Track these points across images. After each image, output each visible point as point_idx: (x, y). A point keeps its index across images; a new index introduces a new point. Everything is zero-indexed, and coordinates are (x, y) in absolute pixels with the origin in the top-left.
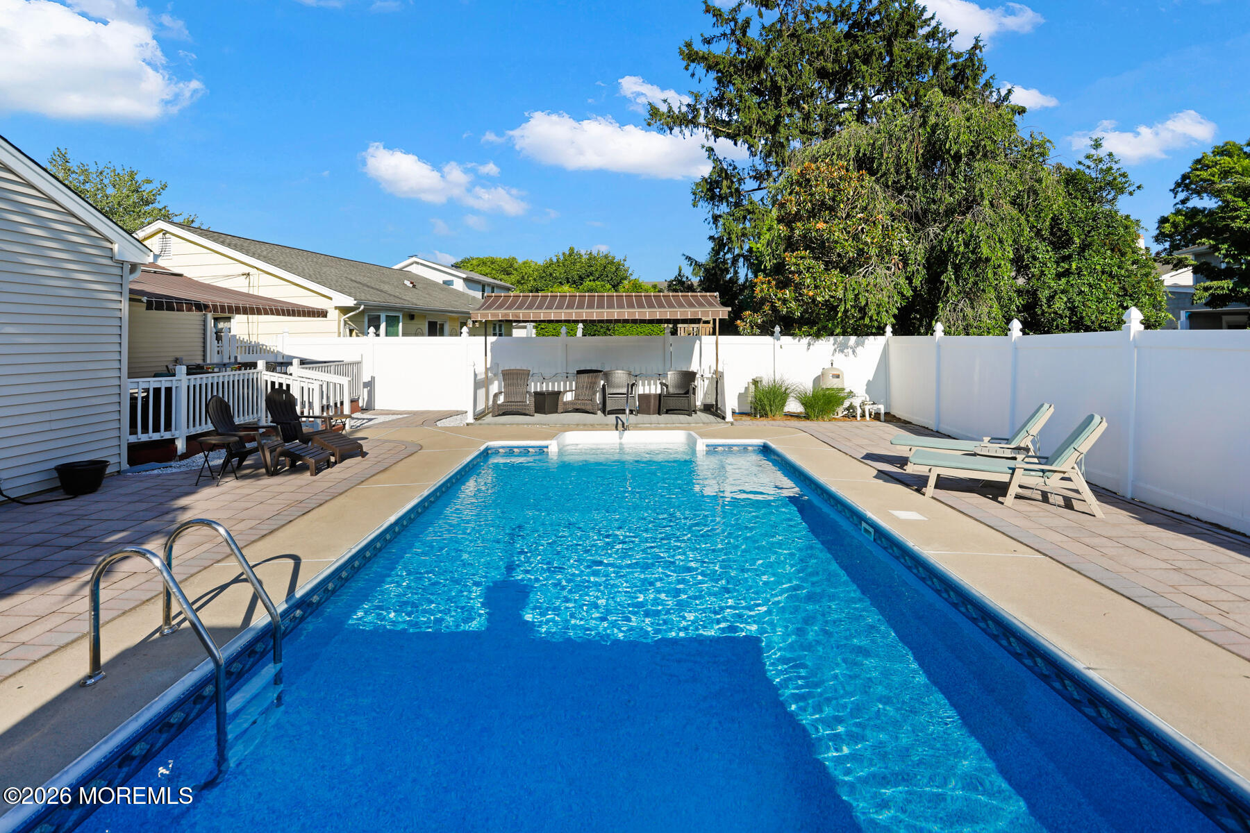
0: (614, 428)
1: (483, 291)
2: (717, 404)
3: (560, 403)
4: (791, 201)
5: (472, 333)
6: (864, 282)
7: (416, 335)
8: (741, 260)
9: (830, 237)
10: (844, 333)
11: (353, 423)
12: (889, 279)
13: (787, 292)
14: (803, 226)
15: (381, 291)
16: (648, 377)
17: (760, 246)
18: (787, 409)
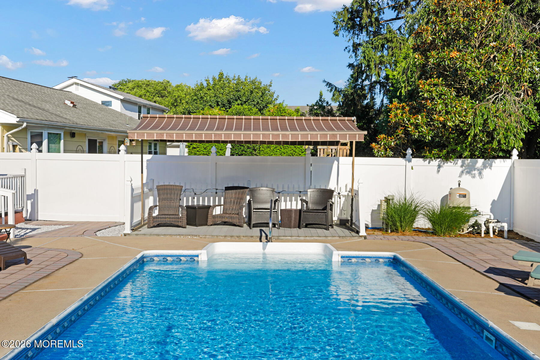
0: (258, 239)
1: (140, 112)
2: (352, 220)
3: (210, 217)
4: (427, 30)
5: (129, 151)
6: (493, 108)
7: (77, 152)
8: (378, 86)
9: (462, 66)
10: (472, 156)
11: (17, 232)
12: (518, 105)
13: (420, 117)
14: (437, 54)
15: (44, 110)
16: (290, 194)
17: (396, 74)
18: (415, 225)
